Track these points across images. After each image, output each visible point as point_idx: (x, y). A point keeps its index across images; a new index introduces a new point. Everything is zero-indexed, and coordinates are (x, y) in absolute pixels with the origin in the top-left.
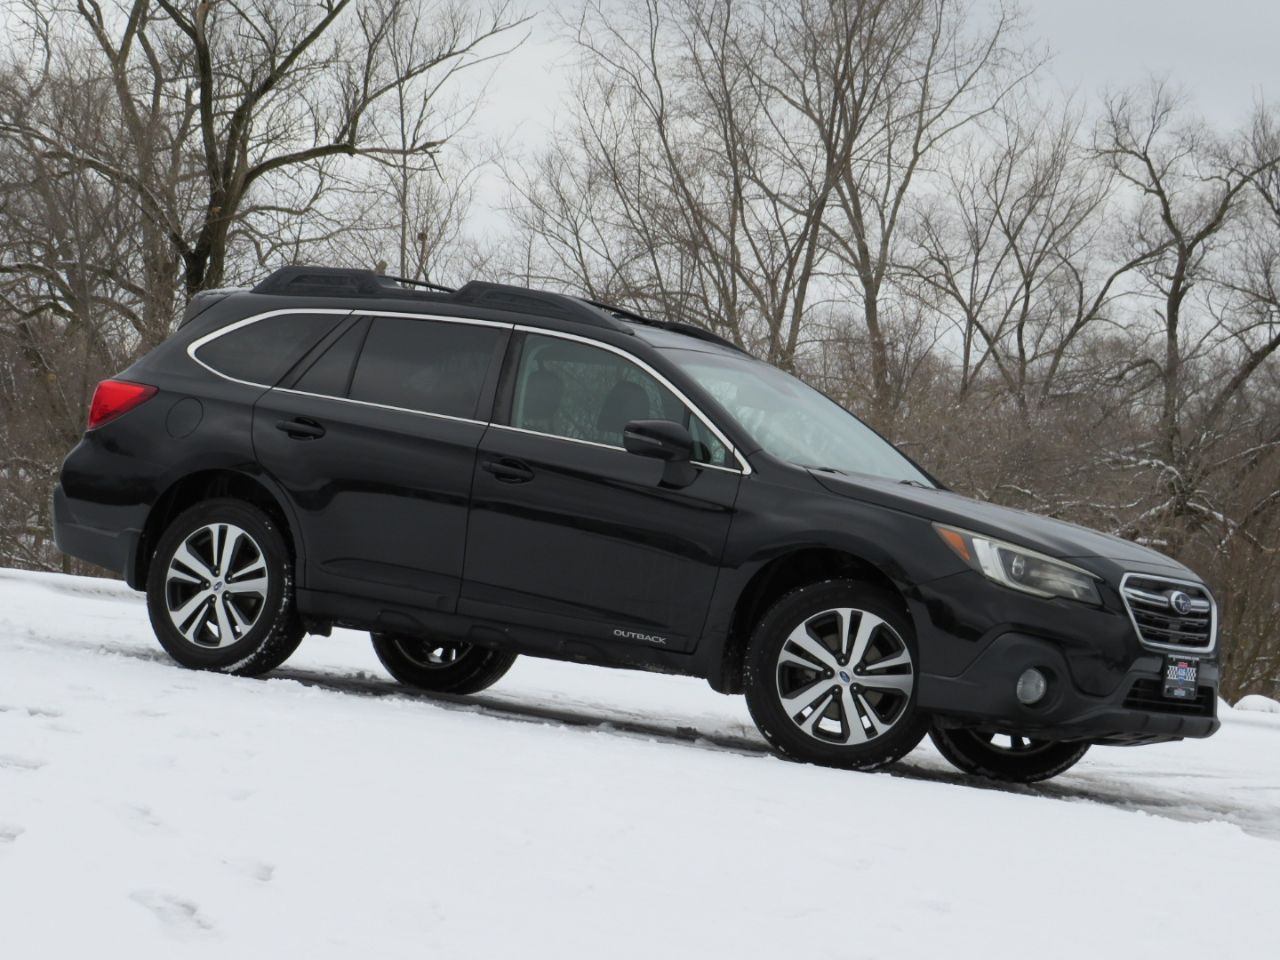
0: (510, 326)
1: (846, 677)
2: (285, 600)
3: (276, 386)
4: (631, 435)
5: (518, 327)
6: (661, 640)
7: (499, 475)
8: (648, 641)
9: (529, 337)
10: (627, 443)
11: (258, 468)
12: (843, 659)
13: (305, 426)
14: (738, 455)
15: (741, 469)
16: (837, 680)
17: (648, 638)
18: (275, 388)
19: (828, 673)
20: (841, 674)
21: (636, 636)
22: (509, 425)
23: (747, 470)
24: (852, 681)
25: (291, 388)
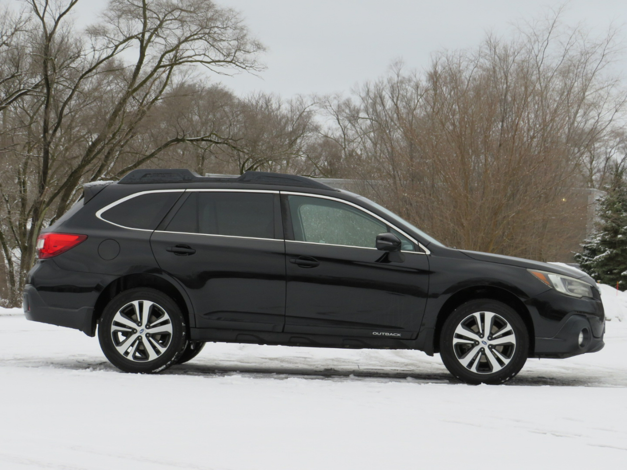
0: (278, 192)
1: (485, 343)
2: (184, 333)
3: (156, 230)
4: (379, 241)
5: (282, 192)
6: (398, 335)
7: (300, 264)
8: (391, 336)
9: (289, 197)
10: (377, 245)
11: (159, 271)
12: (481, 335)
13: (183, 249)
14: (421, 245)
15: (425, 252)
16: (481, 345)
17: (391, 334)
18: (155, 231)
19: (476, 343)
20: (482, 342)
21: (384, 334)
22: (294, 240)
23: (428, 252)
24: (488, 345)
25: (165, 230)
